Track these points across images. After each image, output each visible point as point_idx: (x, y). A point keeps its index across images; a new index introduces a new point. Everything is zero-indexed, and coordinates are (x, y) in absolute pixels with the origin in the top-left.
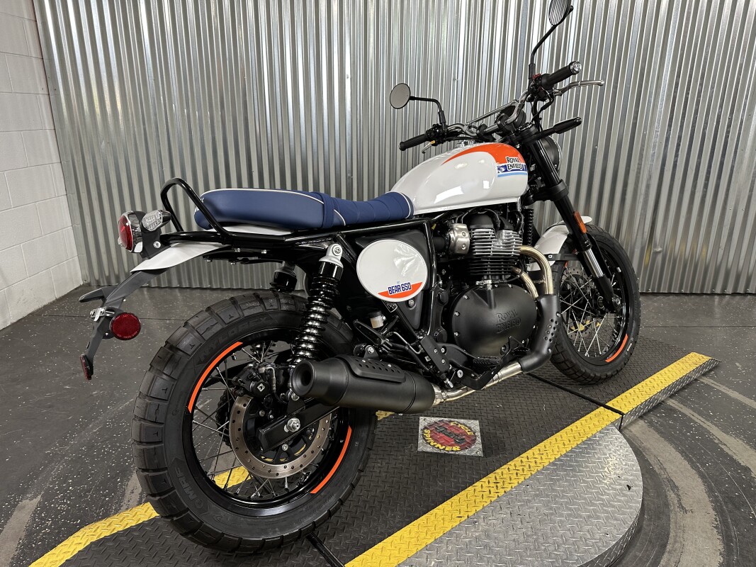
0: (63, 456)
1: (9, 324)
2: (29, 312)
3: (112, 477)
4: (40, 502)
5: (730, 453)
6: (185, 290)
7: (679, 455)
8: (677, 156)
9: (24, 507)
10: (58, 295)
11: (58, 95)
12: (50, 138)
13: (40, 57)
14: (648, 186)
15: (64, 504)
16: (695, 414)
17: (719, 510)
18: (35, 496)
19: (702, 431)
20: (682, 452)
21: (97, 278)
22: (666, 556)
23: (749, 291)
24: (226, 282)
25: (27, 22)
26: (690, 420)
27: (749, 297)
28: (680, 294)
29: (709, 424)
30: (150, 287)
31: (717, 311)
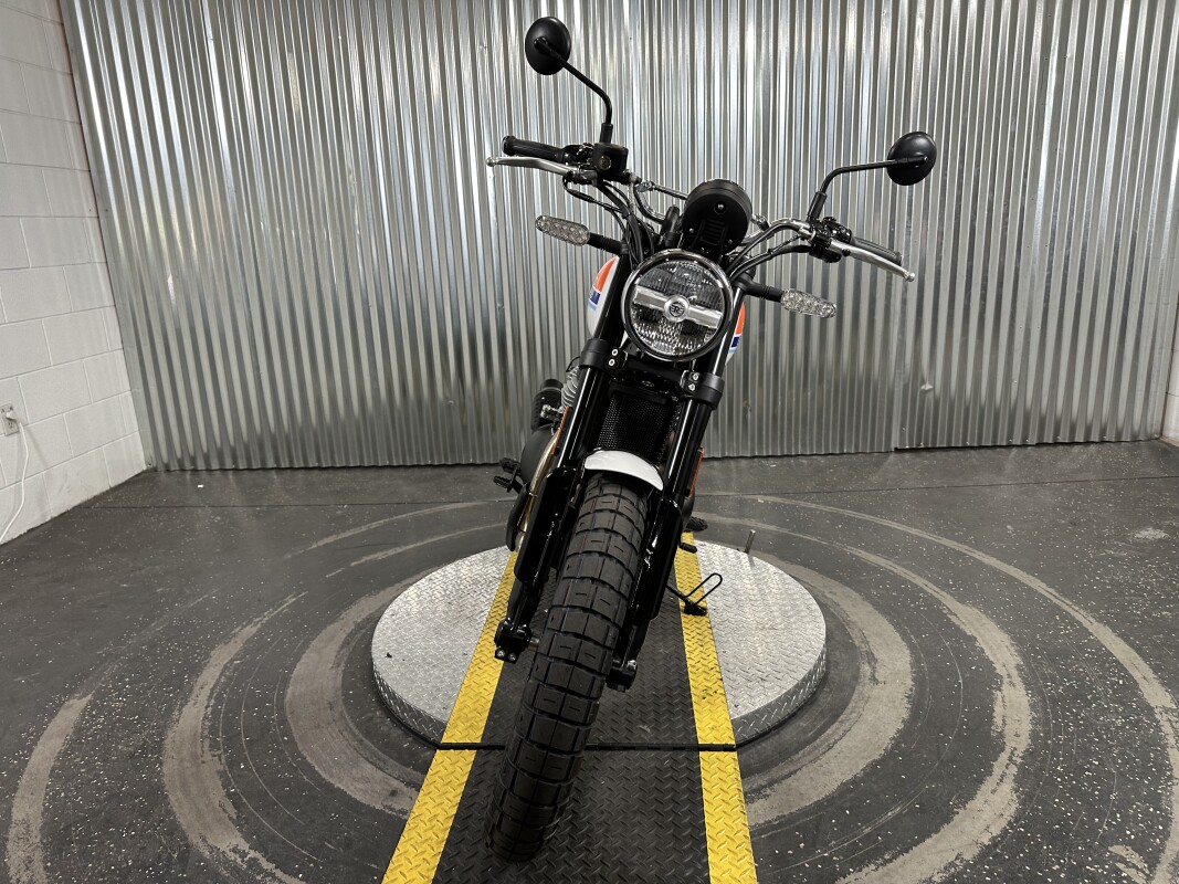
0: (118, 656)
1: (49, 519)
2: (75, 504)
3: (178, 674)
4: (90, 701)
5: (957, 622)
6: (284, 472)
7: (892, 628)
9: (71, 706)
10: (113, 482)
11: (110, 218)
12: (100, 274)
13: (86, 168)
15: (119, 701)
16: (930, 585)
17: (919, 680)
18: (85, 696)
19: (931, 601)
20: (895, 626)
21: (166, 461)
22: (834, 727)
23: (1060, 439)
24: (340, 459)
25: (69, 126)
26: (922, 590)
27: (1061, 447)
28: (965, 448)
29: (944, 594)
30: (236, 470)
31: (1009, 467)
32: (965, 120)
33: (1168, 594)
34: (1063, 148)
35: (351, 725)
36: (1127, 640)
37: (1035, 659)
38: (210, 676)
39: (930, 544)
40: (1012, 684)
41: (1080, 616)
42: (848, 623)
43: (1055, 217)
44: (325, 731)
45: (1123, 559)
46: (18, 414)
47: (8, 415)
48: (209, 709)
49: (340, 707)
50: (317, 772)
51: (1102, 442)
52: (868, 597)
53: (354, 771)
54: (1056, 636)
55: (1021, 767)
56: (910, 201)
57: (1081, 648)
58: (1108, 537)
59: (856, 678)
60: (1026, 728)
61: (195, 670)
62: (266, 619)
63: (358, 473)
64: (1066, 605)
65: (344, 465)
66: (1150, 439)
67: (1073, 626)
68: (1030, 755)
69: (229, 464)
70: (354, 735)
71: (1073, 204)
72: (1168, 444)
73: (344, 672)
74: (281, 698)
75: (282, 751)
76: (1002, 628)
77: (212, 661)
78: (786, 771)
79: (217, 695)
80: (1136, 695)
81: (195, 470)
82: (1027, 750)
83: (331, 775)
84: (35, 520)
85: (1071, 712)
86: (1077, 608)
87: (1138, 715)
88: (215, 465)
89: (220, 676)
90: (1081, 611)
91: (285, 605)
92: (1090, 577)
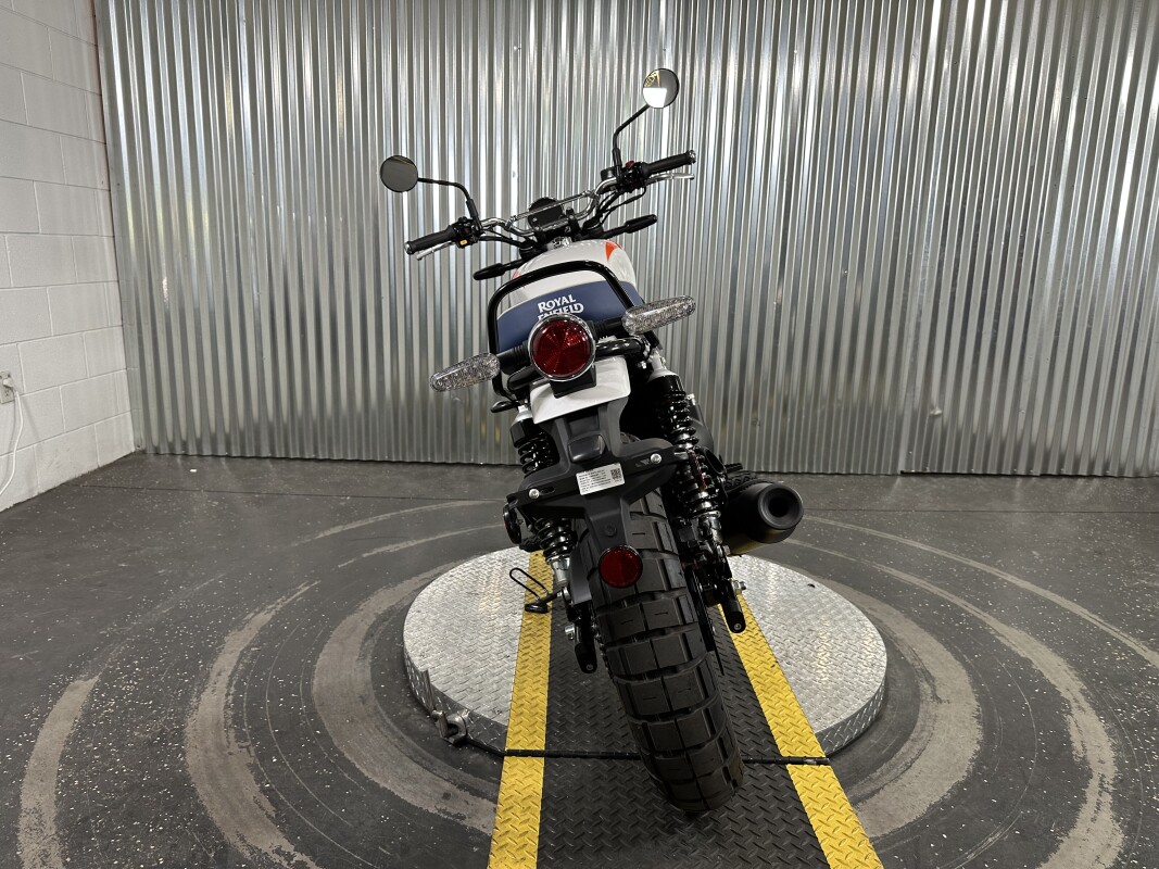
0: (124, 638)
1: (36, 494)
2: (63, 480)
3: (191, 659)
4: (97, 683)
5: (1007, 644)
6: (279, 461)
7: (942, 646)
8: (954, 285)
9: (77, 687)
10: (102, 462)
11: (122, 193)
12: (106, 248)
13: (102, 140)
14: (918, 326)
15: (130, 685)
16: (970, 605)
17: (983, 700)
18: (91, 677)
19: (973, 621)
20: (944, 645)
21: (156, 444)
22: (908, 744)
23: (1064, 471)
24: (338, 451)
25: (90, 96)
26: (963, 611)
27: (1064, 479)
28: (970, 475)
29: (985, 614)
30: (228, 457)
31: (1018, 495)
35: (389, 721)
37: (1098, 685)
38: (226, 662)
39: (960, 565)
40: (1080, 708)
41: (1131, 643)
42: (896, 639)
43: (1069, 251)
44: (360, 726)
46: (15, 382)
47: (6, 382)
48: (230, 697)
49: (373, 702)
50: (358, 770)
51: (1105, 476)
52: (909, 615)
53: (400, 771)
54: (1112, 661)
55: (1114, 794)
57: (1142, 675)
58: (1137, 567)
59: (917, 694)
60: (1108, 755)
61: (210, 655)
62: (280, 606)
63: (356, 466)
64: (1113, 631)
65: (342, 457)
66: (1151, 476)
67: (1127, 653)
68: (1120, 783)
69: (222, 451)
70: (393, 732)
71: (1087, 239)
73: (371, 664)
74: (308, 689)
75: (316, 745)
76: (1054, 651)
77: (228, 648)
78: (868, 790)
79: (238, 681)
81: (185, 455)
82: (1116, 778)
83: (375, 774)
84: (21, 495)
85: (1151, 740)
86: (1125, 635)
89: (238, 662)
90: (1132, 639)
91: (298, 593)
92: (1131, 606)
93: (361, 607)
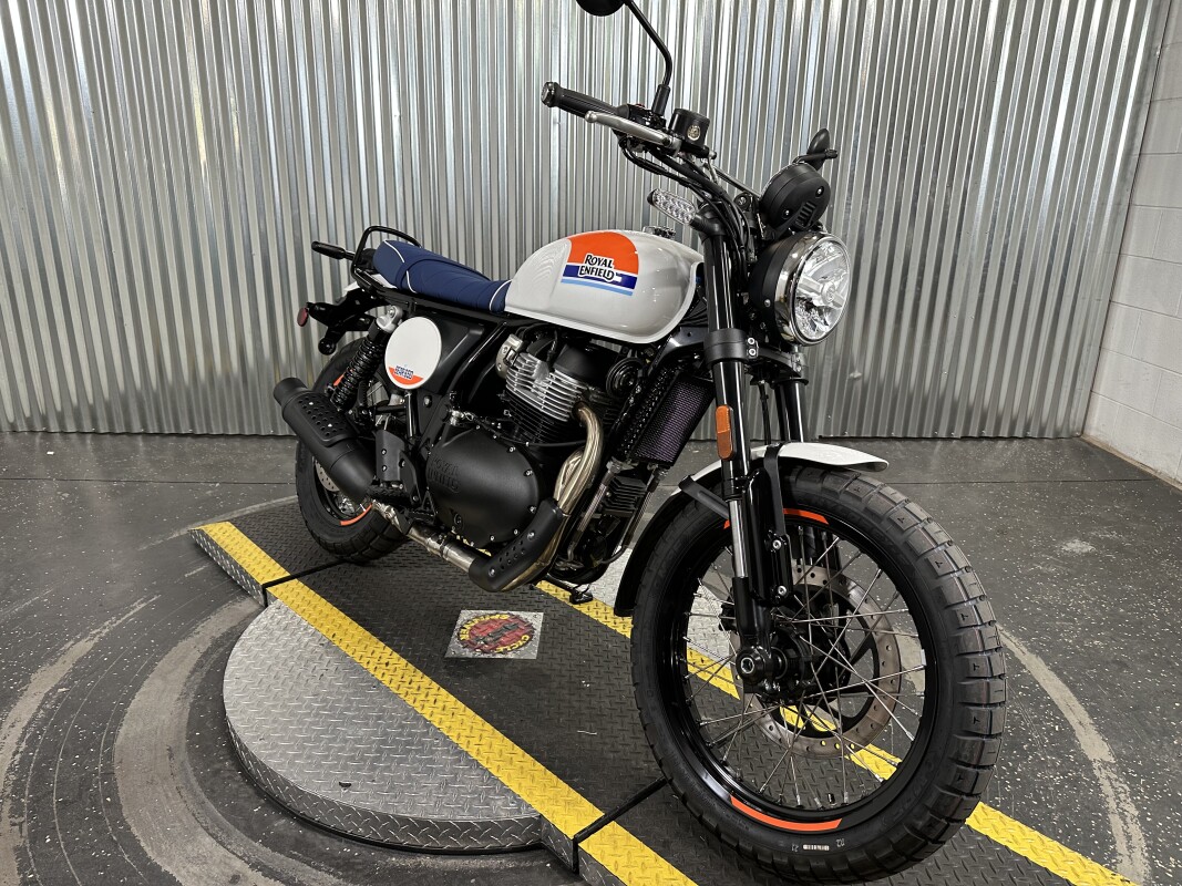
6: (152, 438)
21: (11, 419)
23: (985, 433)
24: (217, 426)
27: (984, 442)
28: (890, 439)
30: (95, 433)
31: (935, 462)
32: (914, 92)
33: (1099, 621)
34: (1010, 130)
35: (193, 780)
36: (1060, 675)
38: (25, 709)
41: (1012, 644)
43: (997, 203)
44: (159, 789)
45: (1050, 575)
48: (18, 757)
49: (183, 756)
50: (142, 849)
51: (1026, 438)
53: (189, 847)
56: (852, 176)
57: (1015, 684)
58: (1036, 550)
61: (8, 700)
62: (107, 630)
63: (237, 443)
65: (221, 432)
66: (1071, 437)
69: (87, 427)
70: (195, 795)
71: (1016, 190)
72: (1089, 443)
73: (191, 705)
74: (110, 742)
75: (101, 818)
77: (32, 689)
79: (30, 736)
80: (1072, 744)
81: (47, 432)
83: (160, 854)
85: (1007, 766)
86: (1008, 634)
87: (1077, 771)
88: (71, 428)
89: (39, 708)
90: (1013, 638)
91: (132, 613)
92: (1021, 597)
93: (198, 630)
